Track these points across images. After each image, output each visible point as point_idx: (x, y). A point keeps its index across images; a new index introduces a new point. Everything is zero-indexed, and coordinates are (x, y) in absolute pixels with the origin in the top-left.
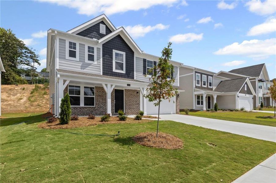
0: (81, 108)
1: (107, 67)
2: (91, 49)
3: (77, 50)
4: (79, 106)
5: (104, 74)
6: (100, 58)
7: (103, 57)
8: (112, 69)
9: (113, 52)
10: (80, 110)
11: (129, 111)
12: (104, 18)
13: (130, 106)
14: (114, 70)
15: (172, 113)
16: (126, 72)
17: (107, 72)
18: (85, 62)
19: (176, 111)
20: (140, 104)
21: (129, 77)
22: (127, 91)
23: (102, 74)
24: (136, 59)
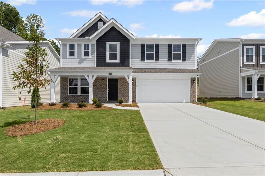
0: (77, 96)
1: (101, 60)
2: (86, 47)
3: (76, 50)
4: (77, 95)
5: (98, 66)
6: (94, 53)
7: (97, 51)
8: (106, 61)
9: (107, 44)
10: (77, 98)
11: (123, 99)
12: (100, 16)
13: (124, 94)
14: (108, 61)
15: (184, 102)
16: (120, 61)
17: (101, 64)
18: (81, 58)
19: (191, 99)
20: (136, 92)
21: (123, 65)
22: (121, 79)
23: (96, 66)
24: (132, 46)
